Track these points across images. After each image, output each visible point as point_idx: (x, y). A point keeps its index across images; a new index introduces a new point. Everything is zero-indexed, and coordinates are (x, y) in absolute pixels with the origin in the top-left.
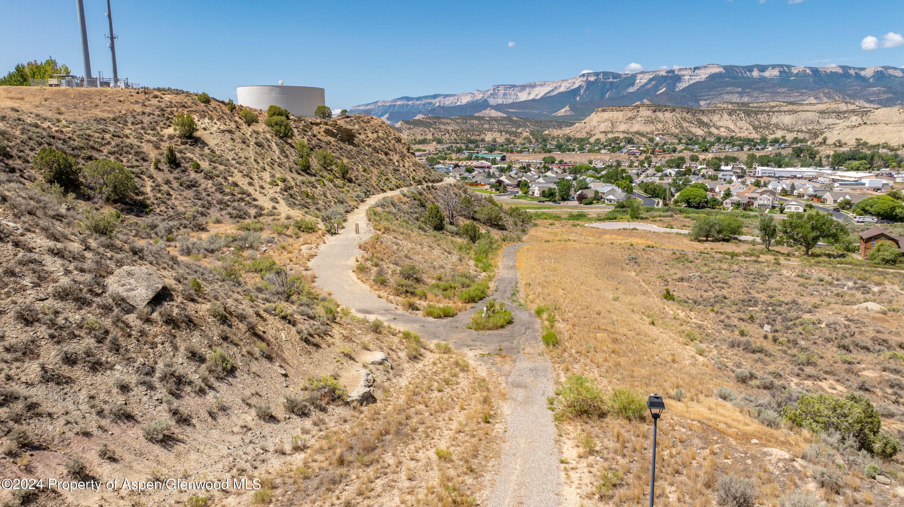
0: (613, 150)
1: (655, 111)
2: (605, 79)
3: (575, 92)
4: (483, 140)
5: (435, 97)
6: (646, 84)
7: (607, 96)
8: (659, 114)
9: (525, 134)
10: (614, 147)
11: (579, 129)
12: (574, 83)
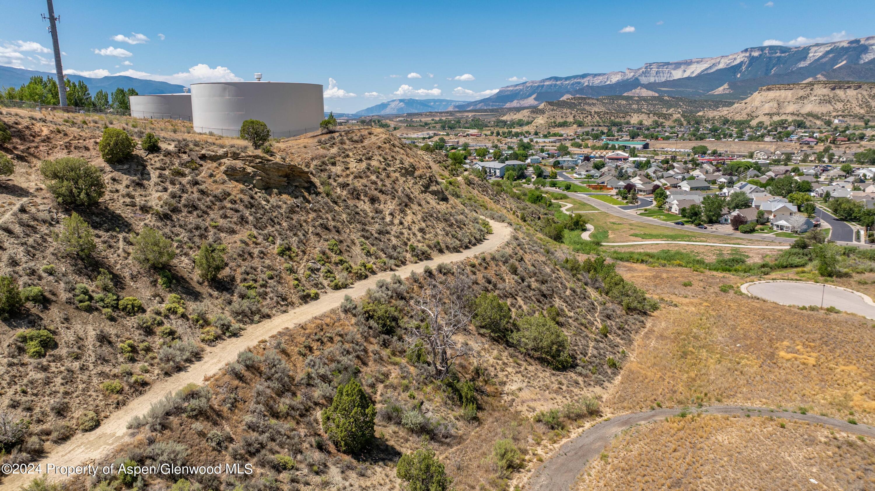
0: (779, 138)
1: (833, 89)
2: (772, 53)
3: (735, 69)
4: (628, 123)
5: (584, 76)
6: (821, 57)
7: (773, 72)
8: (840, 93)
9: (675, 116)
10: (780, 132)
11: (738, 110)
12: (735, 59)
